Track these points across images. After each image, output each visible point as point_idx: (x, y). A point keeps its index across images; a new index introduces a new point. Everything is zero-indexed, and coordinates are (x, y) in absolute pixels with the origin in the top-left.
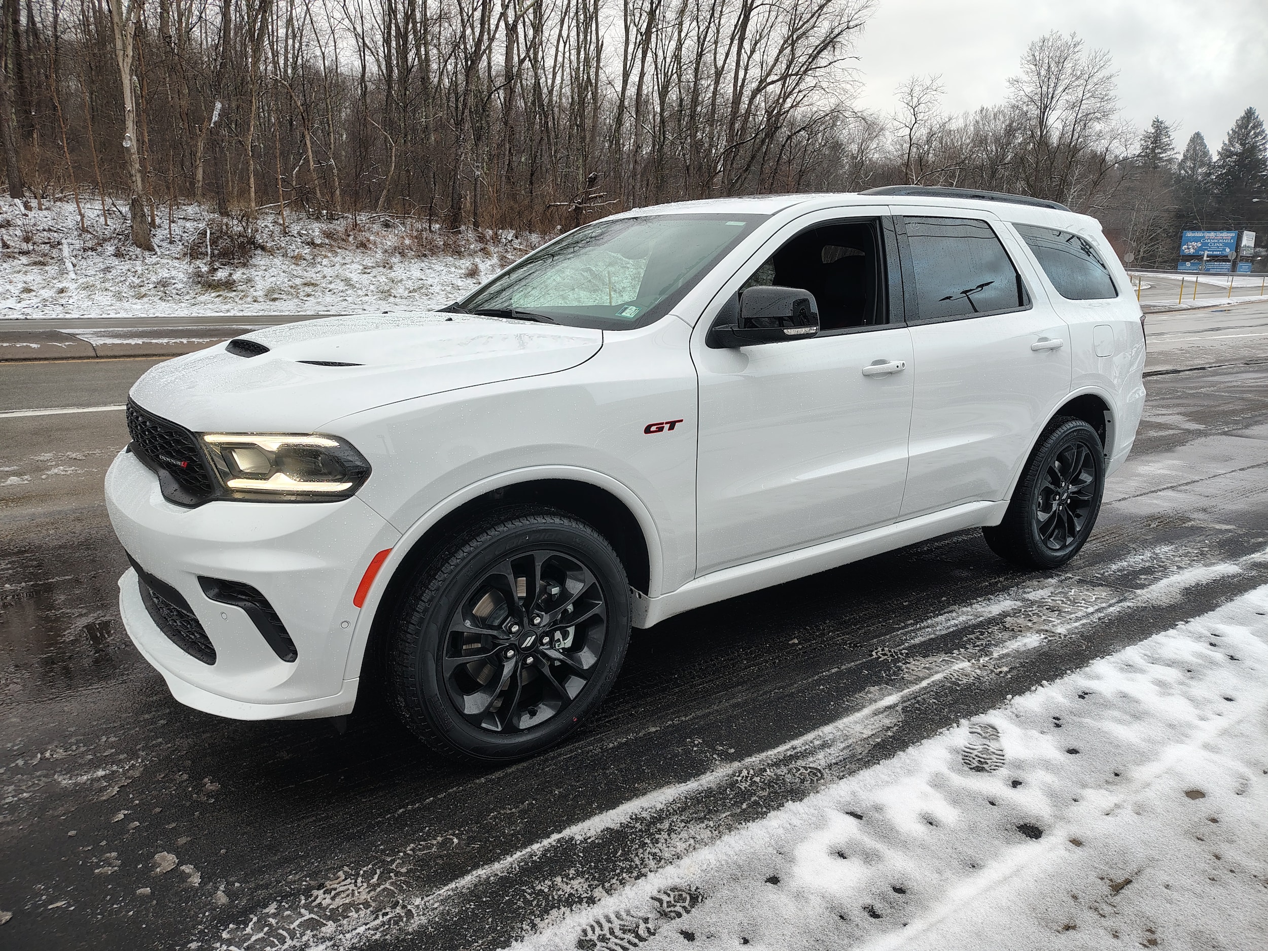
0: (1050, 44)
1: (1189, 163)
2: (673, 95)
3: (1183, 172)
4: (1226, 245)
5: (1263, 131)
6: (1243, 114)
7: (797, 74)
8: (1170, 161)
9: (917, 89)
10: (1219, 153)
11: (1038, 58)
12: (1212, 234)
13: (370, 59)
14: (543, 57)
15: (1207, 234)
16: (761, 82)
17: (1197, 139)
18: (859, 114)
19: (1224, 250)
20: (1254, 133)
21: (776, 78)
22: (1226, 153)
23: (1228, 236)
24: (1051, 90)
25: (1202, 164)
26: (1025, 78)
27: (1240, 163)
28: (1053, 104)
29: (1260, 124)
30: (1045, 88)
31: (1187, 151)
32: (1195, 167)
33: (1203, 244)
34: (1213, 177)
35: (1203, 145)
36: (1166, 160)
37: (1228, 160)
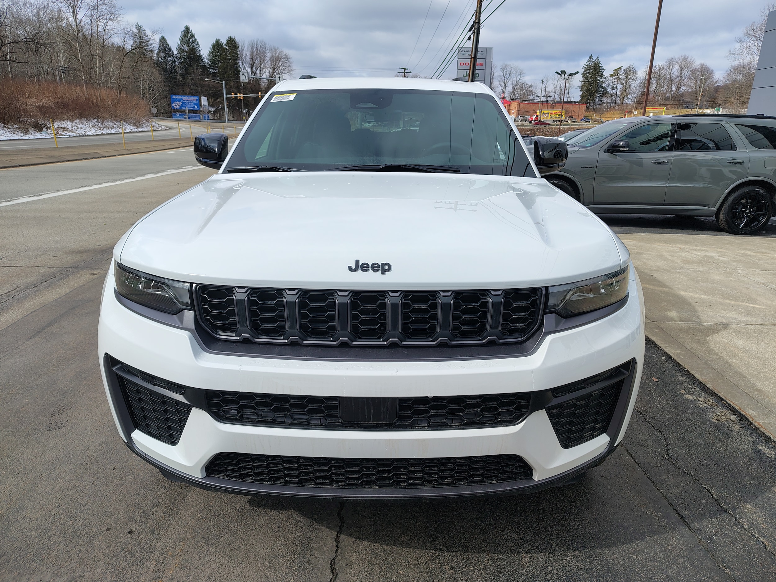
1: (162, 54)
3: (160, 59)
4: (195, 104)
5: (196, 40)
6: (184, 29)
8: (151, 51)
10: (177, 49)
12: (186, 97)
15: (184, 98)
17: (163, 40)
19: (194, 107)
20: (192, 40)
22: (181, 50)
23: (194, 99)
25: (170, 56)
27: (188, 56)
29: (192, 36)
31: (160, 46)
32: (166, 56)
33: (184, 103)
34: (177, 63)
35: (167, 43)
36: (149, 51)
37: (182, 54)
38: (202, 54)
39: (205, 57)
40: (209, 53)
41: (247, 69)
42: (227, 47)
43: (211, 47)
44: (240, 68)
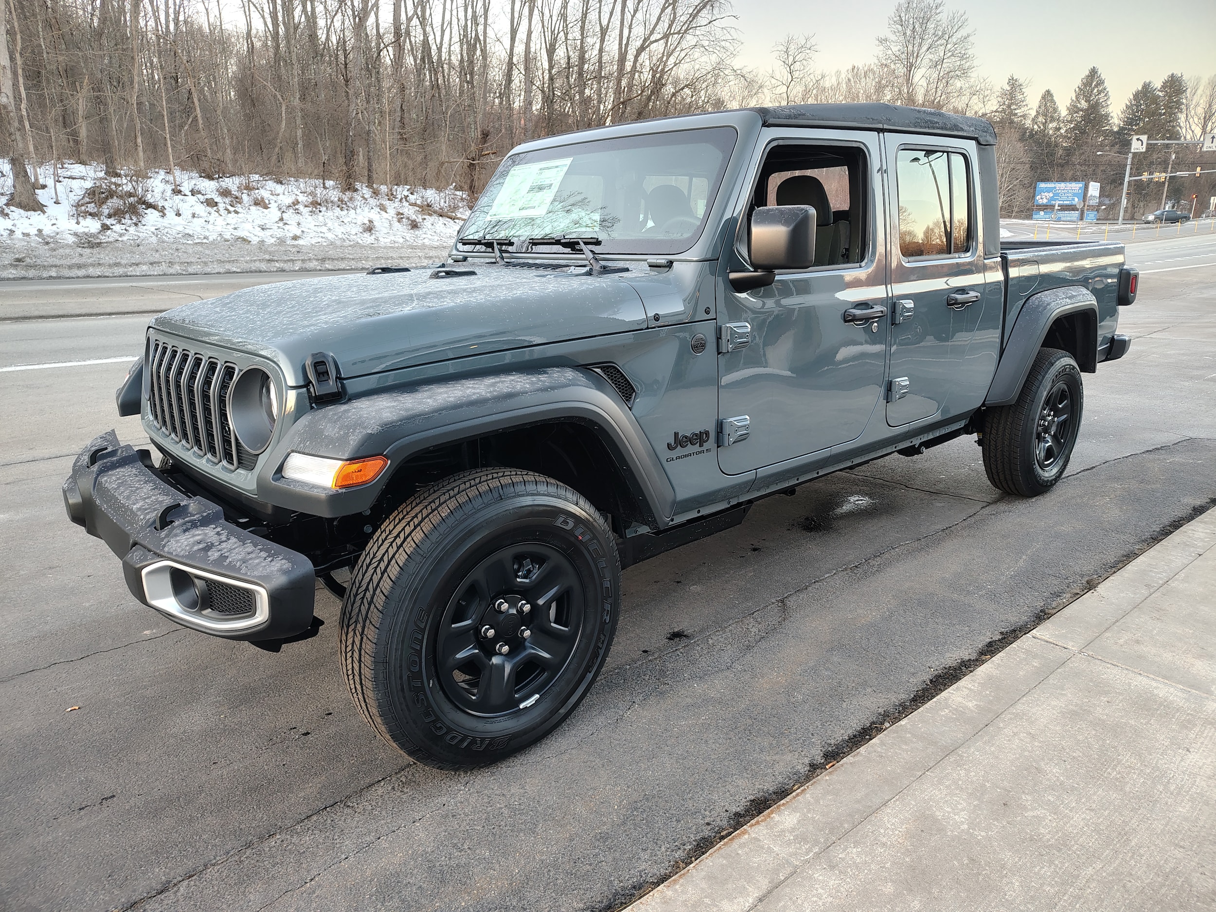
0: (915, 5)
1: (1041, 119)
2: (560, 53)
3: (1036, 127)
4: (1075, 195)
5: (1105, 89)
6: (1087, 73)
7: (679, 33)
8: (1024, 116)
9: (792, 47)
10: (1068, 109)
11: (903, 19)
12: (1063, 185)
13: (255, 17)
14: (431, 14)
15: (1058, 185)
16: (645, 40)
17: (1048, 96)
18: (739, 72)
19: (1073, 200)
20: (1098, 90)
21: (659, 36)
22: (1073, 109)
23: (1077, 186)
24: (916, 49)
25: (1053, 120)
26: (893, 37)
27: (1085, 118)
28: (918, 63)
29: (1101, 82)
30: (910, 47)
31: (1039, 107)
32: (1046, 122)
33: (1055, 195)
34: (1062, 131)
35: (1053, 101)
36: (1021, 116)
37: (1075, 115)
38: (1110, 111)
39: (1115, 116)
40: (1125, 108)
41: (1193, 128)
42: (1161, 94)
43: (1132, 97)
44: (1181, 127)
